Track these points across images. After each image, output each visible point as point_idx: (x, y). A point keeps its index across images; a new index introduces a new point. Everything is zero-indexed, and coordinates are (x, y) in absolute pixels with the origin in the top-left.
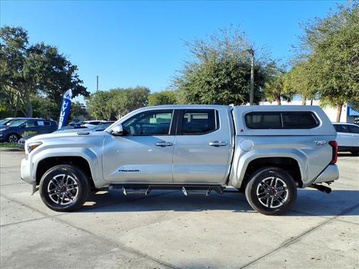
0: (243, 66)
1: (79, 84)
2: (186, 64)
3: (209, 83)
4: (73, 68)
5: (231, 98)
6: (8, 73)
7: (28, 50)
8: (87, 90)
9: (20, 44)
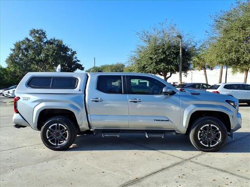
0: (175, 46)
1: (78, 62)
2: (138, 47)
3: (151, 58)
4: (74, 53)
5: (167, 68)
6: (33, 57)
7: (46, 43)
8: (83, 66)
9: (40, 39)
